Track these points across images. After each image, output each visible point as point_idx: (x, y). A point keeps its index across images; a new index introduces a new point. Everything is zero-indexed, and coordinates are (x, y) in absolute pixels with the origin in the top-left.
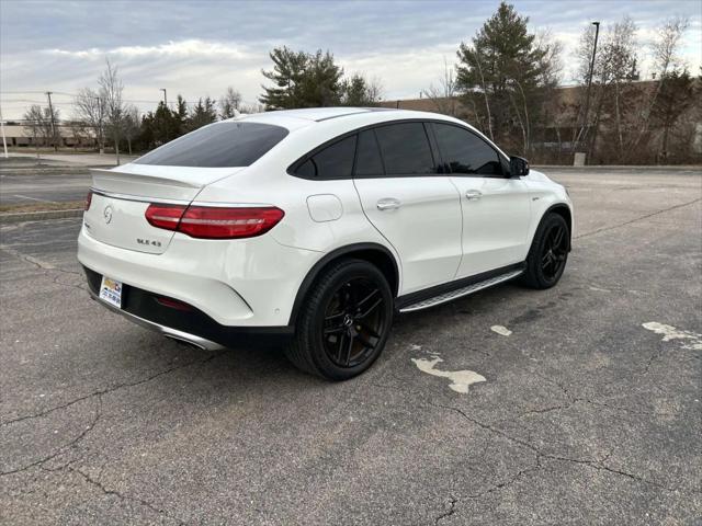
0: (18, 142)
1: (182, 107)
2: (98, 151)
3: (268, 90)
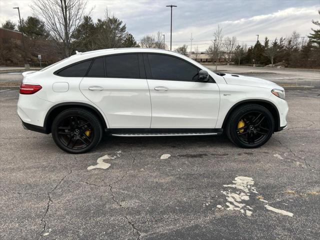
0: (203, 61)
1: (267, 43)
2: (227, 64)
3: (315, 31)
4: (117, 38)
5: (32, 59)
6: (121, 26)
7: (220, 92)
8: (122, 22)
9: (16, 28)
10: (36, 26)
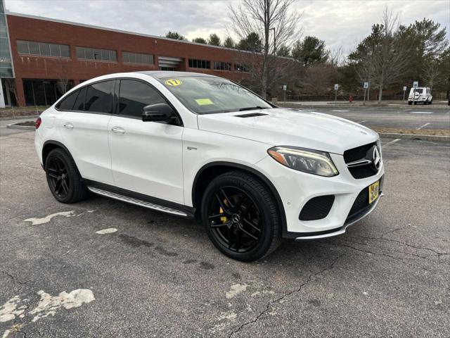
4: (426, 52)
5: (293, 91)
6: (436, 32)
7: (182, 142)
8: (438, 25)
9: (290, 53)
10: (313, 48)
